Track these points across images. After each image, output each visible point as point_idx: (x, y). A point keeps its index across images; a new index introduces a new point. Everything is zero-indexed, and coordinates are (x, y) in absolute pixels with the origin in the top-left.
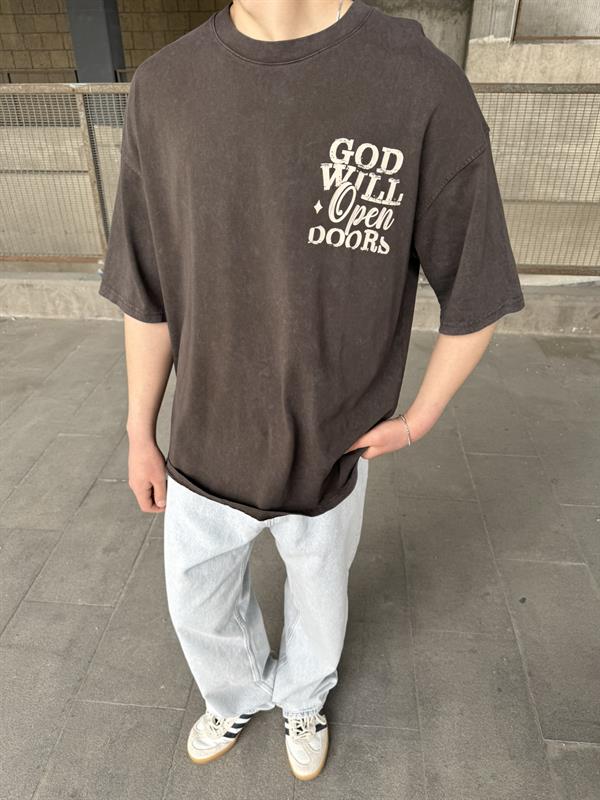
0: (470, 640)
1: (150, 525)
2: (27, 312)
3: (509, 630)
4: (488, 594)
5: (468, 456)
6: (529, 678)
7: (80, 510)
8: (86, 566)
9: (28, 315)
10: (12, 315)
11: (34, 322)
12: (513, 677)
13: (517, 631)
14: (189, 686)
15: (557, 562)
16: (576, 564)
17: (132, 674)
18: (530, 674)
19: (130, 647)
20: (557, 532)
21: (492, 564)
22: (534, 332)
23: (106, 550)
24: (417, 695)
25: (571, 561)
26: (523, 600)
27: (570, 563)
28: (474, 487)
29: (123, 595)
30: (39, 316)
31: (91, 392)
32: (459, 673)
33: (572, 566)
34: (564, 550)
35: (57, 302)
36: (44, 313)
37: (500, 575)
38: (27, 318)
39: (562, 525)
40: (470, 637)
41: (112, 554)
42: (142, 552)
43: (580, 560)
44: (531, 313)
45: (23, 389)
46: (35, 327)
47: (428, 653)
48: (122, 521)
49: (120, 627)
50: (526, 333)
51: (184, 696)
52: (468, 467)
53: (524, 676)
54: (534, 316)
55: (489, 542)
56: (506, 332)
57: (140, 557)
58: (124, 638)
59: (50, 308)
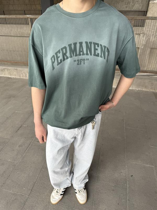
0: (113, 187)
1: (32, 140)
2: (16, 76)
3: (125, 185)
4: (122, 172)
5: (125, 128)
6: (128, 201)
7: (15, 134)
8: (13, 150)
9: (16, 77)
10: (12, 77)
11: (18, 79)
12: (123, 200)
13: (128, 186)
14: (31, 190)
15: (145, 165)
16: (151, 166)
17: (17, 184)
18: (129, 200)
19: (19, 175)
20: (147, 155)
21: (125, 163)
22: (153, 91)
23: (19, 146)
24: (94, 202)
25: (150, 165)
26: (132, 176)
27: (149, 166)
28: (125, 138)
29: (20, 160)
30: (19, 77)
31: (27, 100)
32: (107, 197)
33: (150, 166)
34: (148, 161)
35: (23, 74)
36: (20, 77)
37: (127, 167)
38: (16, 78)
39: (149, 153)
40: (113, 185)
41: (20, 147)
42: (28, 148)
43: (152, 165)
44: (153, 85)
45: (10, 98)
46: (17, 80)
47: (100, 189)
48: (25, 138)
49: (18, 169)
50: (151, 91)
51: (29, 192)
52: (125, 131)
53: (127, 201)
54: (154, 86)
55: (126, 156)
56: (145, 90)
57: (28, 149)
58: (18, 173)
59: (21, 75)
